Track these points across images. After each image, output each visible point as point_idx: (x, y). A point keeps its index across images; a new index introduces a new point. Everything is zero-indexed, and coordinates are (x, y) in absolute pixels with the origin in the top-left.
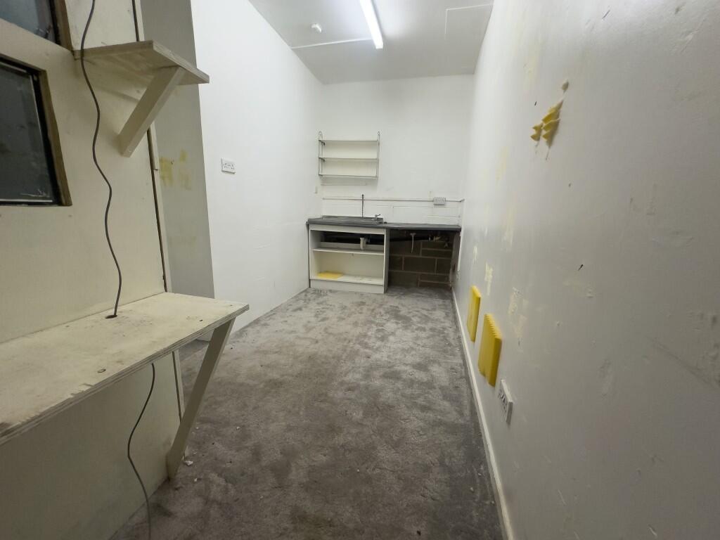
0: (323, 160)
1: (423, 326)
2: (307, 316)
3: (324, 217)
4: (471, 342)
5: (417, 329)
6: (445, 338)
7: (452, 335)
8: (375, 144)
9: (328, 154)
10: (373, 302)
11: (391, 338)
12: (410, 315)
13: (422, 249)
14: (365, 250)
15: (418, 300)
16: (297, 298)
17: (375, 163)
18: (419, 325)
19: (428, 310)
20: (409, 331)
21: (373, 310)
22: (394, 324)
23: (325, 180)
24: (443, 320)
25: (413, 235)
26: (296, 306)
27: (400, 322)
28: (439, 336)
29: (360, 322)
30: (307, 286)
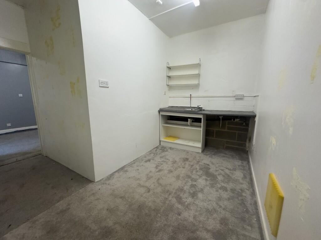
0: (169, 77)
1: (225, 185)
2: (151, 166)
3: (169, 107)
4: (273, 237)
5: (220, 188)
6: (243, 203)
7: (249, 198)
8: (198, 66)
9: (173, 73)
10: (194, 159)
11: (200, 195)
12: (216, 173)
13: (227, 126)
14: (191, 126)
15: (224, 160)
16: (151, 152)
17: (198, 76)
18: (223, 184)
19: (230, 170)
20: (214, 189)
21: (192, 166)
22: (204, 181)
23: (170, 87)
24: (241, 181)
25: (221, 117)
26: (148, 158)
27: (208, 179)
28: (238, 198)
29: (181, 176)
30: (159, 144)
